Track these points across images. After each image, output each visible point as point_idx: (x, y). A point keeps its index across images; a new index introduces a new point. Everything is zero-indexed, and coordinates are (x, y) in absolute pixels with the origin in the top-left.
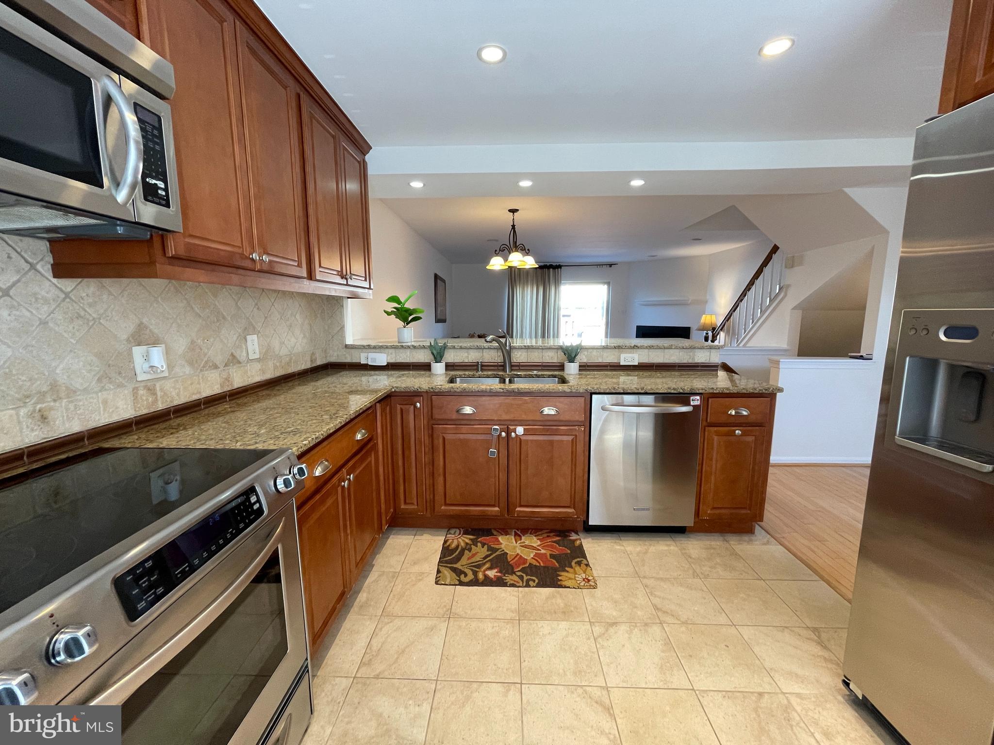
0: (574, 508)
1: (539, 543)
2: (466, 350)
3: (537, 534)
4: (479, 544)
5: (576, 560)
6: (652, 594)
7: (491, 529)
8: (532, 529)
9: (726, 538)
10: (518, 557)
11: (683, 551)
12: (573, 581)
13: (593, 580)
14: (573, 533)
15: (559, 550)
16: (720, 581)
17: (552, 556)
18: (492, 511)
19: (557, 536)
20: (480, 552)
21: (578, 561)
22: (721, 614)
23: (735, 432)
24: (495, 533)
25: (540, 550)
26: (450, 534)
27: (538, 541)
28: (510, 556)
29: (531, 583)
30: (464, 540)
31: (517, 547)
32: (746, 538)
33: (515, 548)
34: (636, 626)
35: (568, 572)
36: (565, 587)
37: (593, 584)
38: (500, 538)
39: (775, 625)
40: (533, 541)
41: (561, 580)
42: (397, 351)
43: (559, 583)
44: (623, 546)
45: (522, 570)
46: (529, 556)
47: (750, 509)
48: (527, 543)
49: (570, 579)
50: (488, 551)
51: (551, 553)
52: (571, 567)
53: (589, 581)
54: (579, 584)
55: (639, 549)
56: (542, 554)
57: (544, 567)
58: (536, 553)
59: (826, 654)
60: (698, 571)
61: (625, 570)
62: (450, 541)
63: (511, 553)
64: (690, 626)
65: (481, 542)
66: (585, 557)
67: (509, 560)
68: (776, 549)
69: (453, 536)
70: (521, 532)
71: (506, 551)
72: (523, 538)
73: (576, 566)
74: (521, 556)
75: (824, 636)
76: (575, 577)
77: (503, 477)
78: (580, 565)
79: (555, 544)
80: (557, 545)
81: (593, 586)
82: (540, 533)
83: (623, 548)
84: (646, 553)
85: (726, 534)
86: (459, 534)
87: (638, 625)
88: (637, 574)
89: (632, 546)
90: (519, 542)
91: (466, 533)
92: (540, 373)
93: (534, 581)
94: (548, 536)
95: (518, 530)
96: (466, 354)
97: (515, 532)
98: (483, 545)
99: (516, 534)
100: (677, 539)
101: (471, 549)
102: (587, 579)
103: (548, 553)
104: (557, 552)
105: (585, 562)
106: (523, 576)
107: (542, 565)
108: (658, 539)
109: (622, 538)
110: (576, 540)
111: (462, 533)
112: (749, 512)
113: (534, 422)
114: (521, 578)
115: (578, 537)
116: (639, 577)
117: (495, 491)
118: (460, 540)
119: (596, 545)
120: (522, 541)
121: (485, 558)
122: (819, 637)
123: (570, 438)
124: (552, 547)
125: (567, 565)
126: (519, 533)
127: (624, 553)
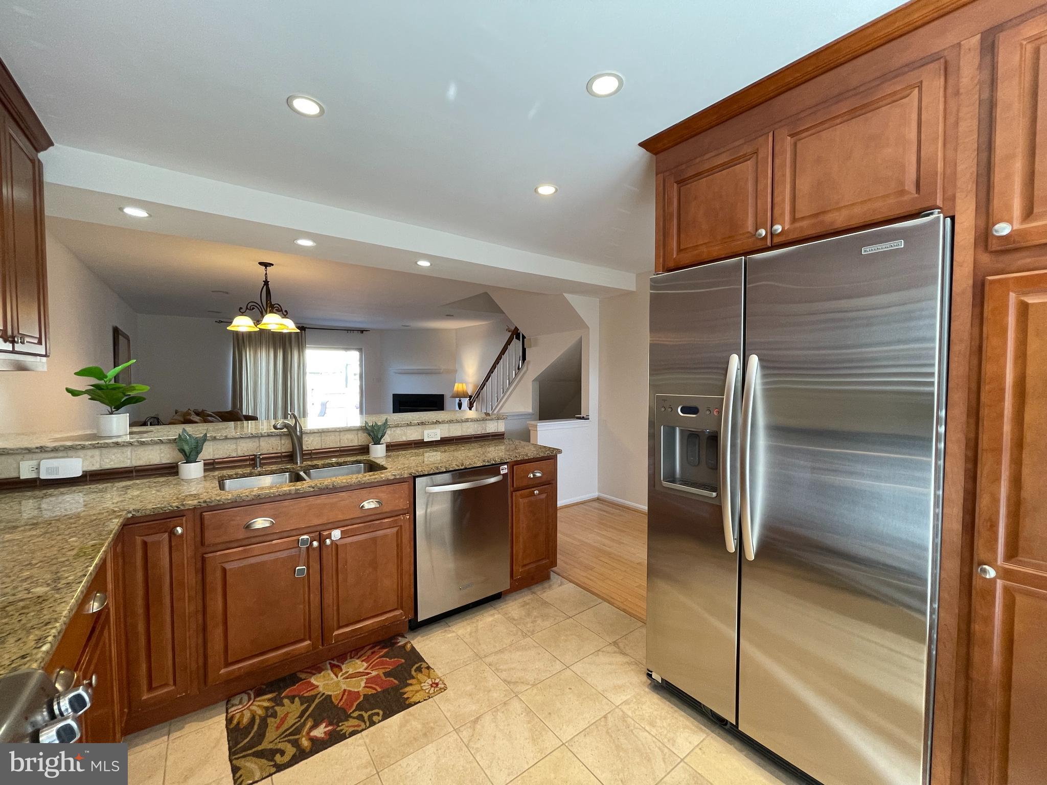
0: (402, 608)
1: (365, 665)
2: (234, 441)
3: (359, 655)
4: (286, 701)
5: (415, 667)
6: (497, 670)
7: (295, 674)
8: (351, 652)
9: (533, 590)
10: (346, 694)
11: (507, 616)
12: (422, 693)
13: (441, 682)
14: (400, 638)
15: (392, 663)
16: (544, 631)
17: (387, 674)
18: (301, 648)
19: (383, 648)
20: (291, 710)
21: (417, 668)
22: (555, 661)
23: (534, 493)
24: (303, 676)
25: (370, 673)
26: (233, 706)
27: (364, 663)
28: (336, 696)
29: (375, 718)
30: (259, 705)
31: (339, 681)
32: (546, 585)
33: (338, 683)
34: (498, 710)
35: (411, 685)
36: (416, 703)
37: (442, 686)
38: (313, 680)
39: (592, 652)
40: (358, 665)
41: (408, 698)
42: (104, 451)
43: (407, 702)
44: (454, 632)
45: (359, 708)
46: (359, 686)
47: (549, 558)
48: (351, 671)
49: (417, 691)
50: (302, 704)
51: (384, 671)
52: (413, 678)
53: (437, 684)
54: (429, 693)
55: (469, 629)
56: (374, 677)
57: (383, 691)
58: (367, 679)
59: (627, 659)
60: (525, 631)
61: (465, 656)
62: (238, 716)
63: (334, 692)
64: (539, 686)
65: (287, 697)
66: (422, 660)
67: (336, 702)
68: (569, 587)
69: (240, 706)
70: (338, 661)
71: (327, 693)
72: (343, 667)
73: (417, 674)
74: (350, 691)
75: (621, 645)
76: (422, 687)
77: (315, 599)
78: (421, 672)
79: (384, 659)
80: (388, 659)
81: (443, 688)
82: (362, 652)
83: (454, 634)
84: (477, 631)
85: (532, 587)
86: (249, 700)
87: (499, 707)
88: (478, 656)
89: (461, 629)
90: (341, 674)
91: (259, 693)
92: (341, 460)
93: (378, 714)
94: (373, 653)
95: (332, 659)
96: (234, 446)
97: (330, 663)
98: (292, 699)
99: (333, 666)
100: (497, 606)
101: (276, 712)
102: (434, 683)
103: (381, 672)
104: (391, 667)
105: (424, 665)
106: (361, 715)
107: (379, 690)
108: (482, 612)
109: (450, 624)
110: (406, 644)
111: (252, 696)
112: (548, 560)
113: (352, 521)
114: (361, 718)
115: (406, 640)
116: (481, 658)
117: (305, 619)
118: (253, 708)
119: (428, 642)
120: (344, 671)
121: (301, 716)
122: (619, 648)
123: (395, 529)
124: (382, 663)
125: (408, 678)
126: (335, 663)
127: (458, 639)
